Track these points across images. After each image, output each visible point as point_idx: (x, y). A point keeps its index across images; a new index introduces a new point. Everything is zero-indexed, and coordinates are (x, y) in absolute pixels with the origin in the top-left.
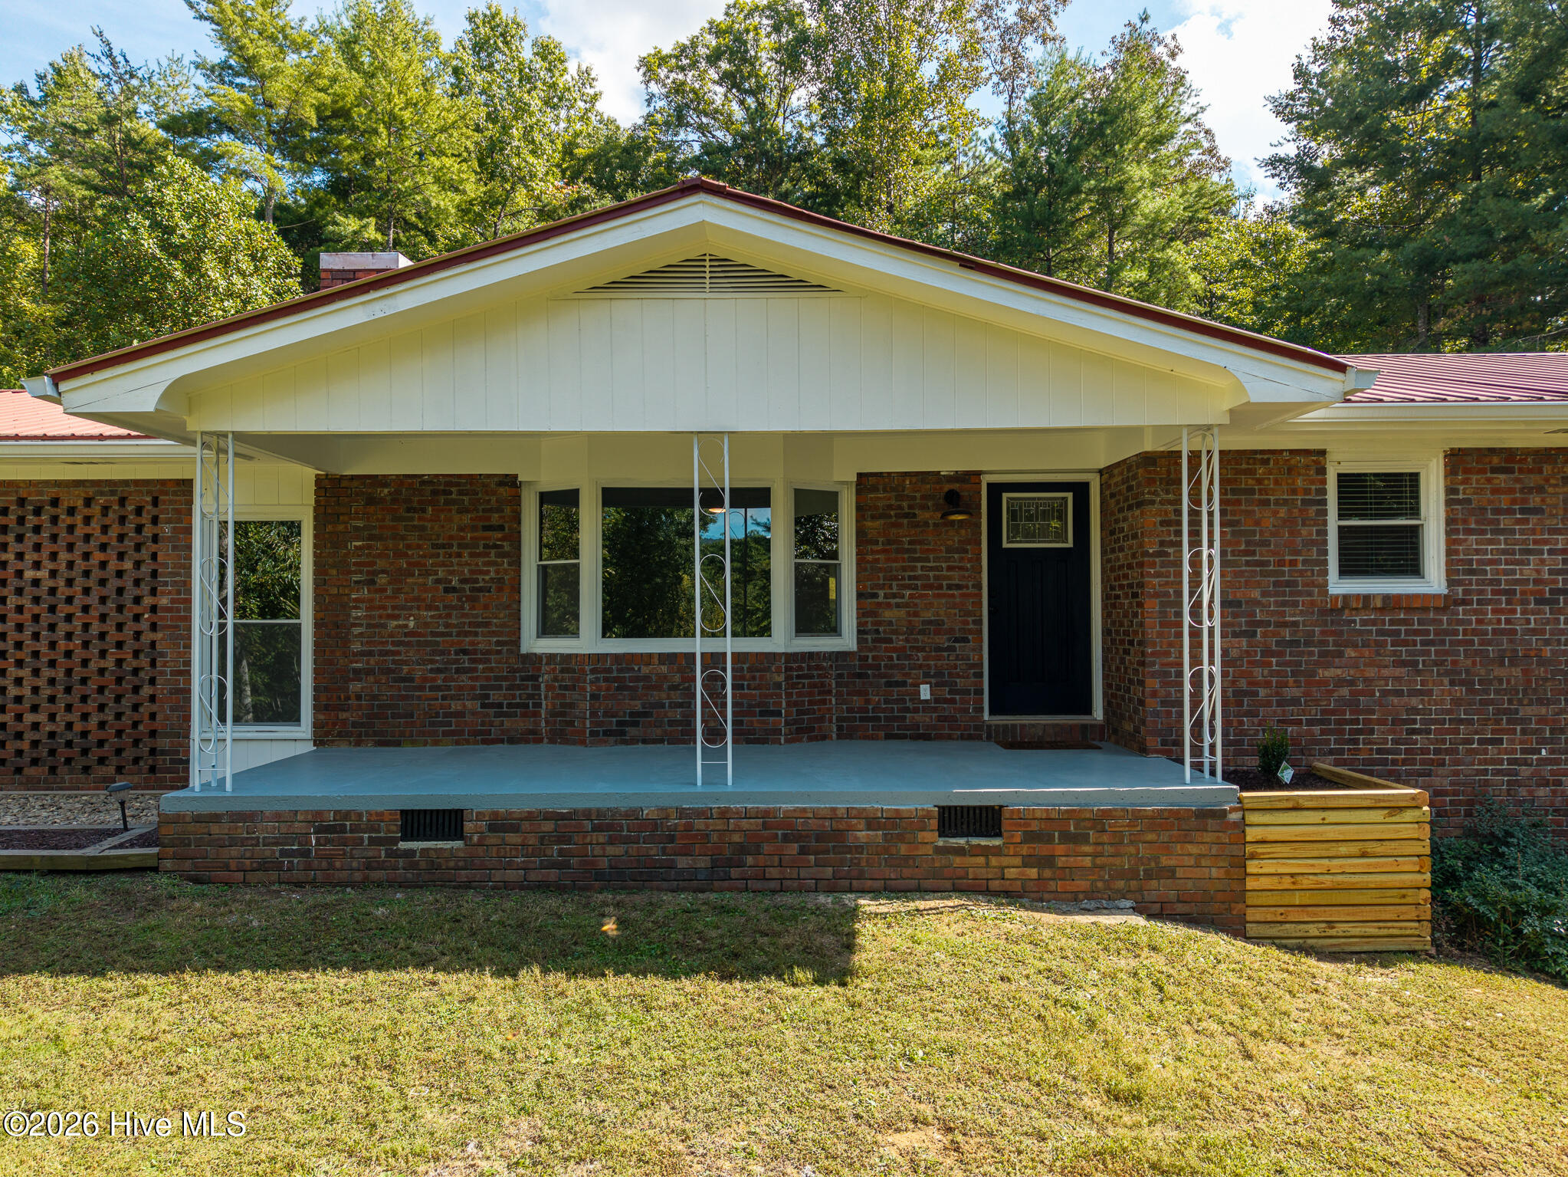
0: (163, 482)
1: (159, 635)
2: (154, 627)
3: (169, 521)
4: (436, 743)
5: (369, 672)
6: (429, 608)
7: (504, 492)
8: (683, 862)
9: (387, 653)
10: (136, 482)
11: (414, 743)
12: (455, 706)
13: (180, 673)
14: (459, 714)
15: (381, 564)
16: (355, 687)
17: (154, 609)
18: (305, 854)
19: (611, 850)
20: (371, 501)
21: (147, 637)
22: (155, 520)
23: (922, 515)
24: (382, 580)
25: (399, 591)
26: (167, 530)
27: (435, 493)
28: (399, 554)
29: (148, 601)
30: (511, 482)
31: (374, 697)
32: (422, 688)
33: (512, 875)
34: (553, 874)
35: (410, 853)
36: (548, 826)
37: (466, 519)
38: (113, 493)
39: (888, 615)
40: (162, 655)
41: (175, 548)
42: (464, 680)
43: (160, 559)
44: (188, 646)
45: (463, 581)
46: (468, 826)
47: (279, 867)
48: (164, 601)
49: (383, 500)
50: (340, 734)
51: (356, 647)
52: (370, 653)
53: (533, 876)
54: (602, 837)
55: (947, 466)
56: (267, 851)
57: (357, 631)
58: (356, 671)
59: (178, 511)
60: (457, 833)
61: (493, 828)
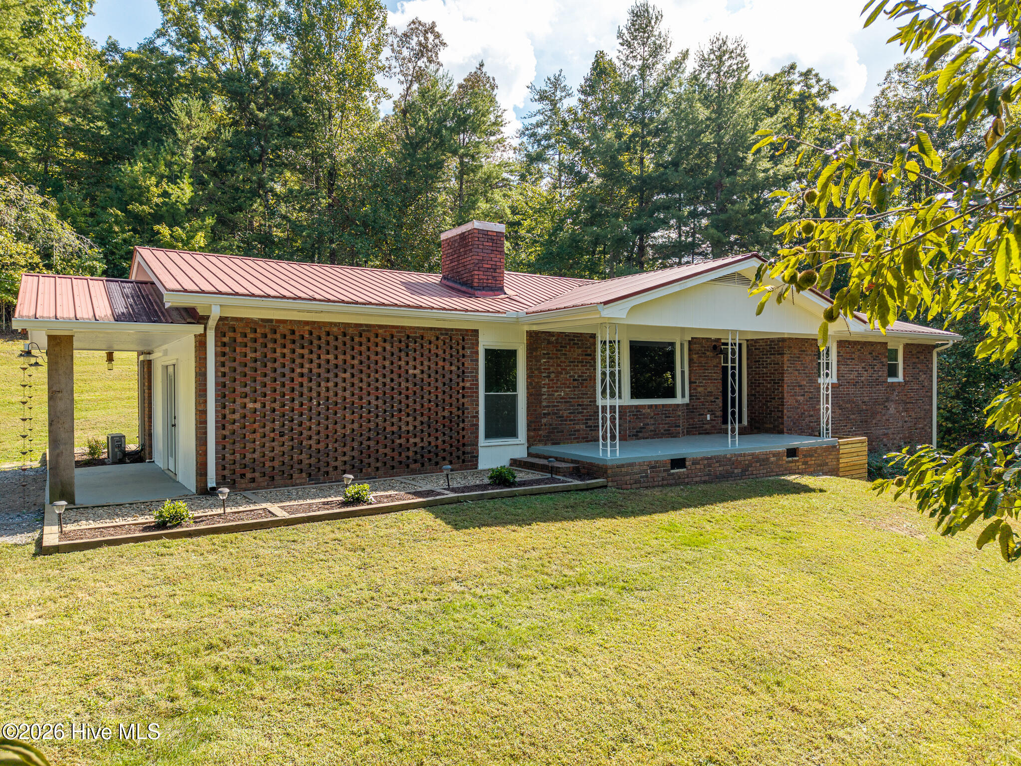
0: (467, 330)
1: (466, 400)
2: (463, 397)
3: (469, 348)
4: (571, 443)
5: (549, 414)
6: (569, 387)
7: (591, 340)
8: (736, 471)
9: (555, 406)
10: (457, 330)
11: (564, 443)
12: (577, 427)
13: (474, 417)
14: (578, 431)
15: (552, 369)
16: (544, 421)
17: (464, 388)
18: (647, 477)
19: (721, 469)
20: (549, 342)
21: (461, 401)
22: (463, 348)
23: (708, 353)
24: (553, 376)
25: (558, 380)
26: (468, 352)
27: (570, 340)
28: (559, 365)
29: (461, 384)
30: (593, 336)
31: (551, 425)
32: (566, 420)
33: (698, 479)
34: (707, 478)
35: (673, 474)
36: (706, 462)
37: (580, 350)
38: (447, 334)
39: (700, 389)
40: (467, 409)
41: (472, 360)
42: (580, 416)
43: (466, 365)
44: (478, 405)
45: (579, 376)
46: (687, 463)
47: (640, 481)
48: (468, 385)
49: (553, 343)
50: (539, 441)
51: (544, 404)
52: (549, 406)
53: (703, 479)
54: (717, 465)
55: (713, 337)
56: (637, 476)
57: (544, 397)
58: (544, 414)
59: (473, 344)
60: (684, 466)
61: (693, 464)
